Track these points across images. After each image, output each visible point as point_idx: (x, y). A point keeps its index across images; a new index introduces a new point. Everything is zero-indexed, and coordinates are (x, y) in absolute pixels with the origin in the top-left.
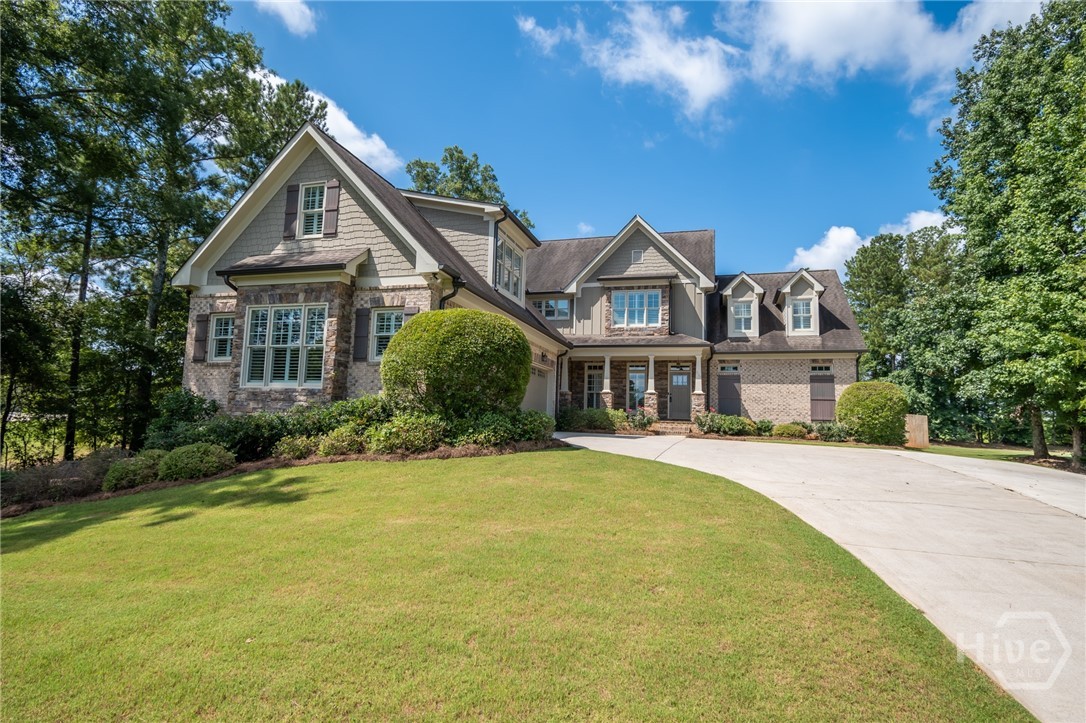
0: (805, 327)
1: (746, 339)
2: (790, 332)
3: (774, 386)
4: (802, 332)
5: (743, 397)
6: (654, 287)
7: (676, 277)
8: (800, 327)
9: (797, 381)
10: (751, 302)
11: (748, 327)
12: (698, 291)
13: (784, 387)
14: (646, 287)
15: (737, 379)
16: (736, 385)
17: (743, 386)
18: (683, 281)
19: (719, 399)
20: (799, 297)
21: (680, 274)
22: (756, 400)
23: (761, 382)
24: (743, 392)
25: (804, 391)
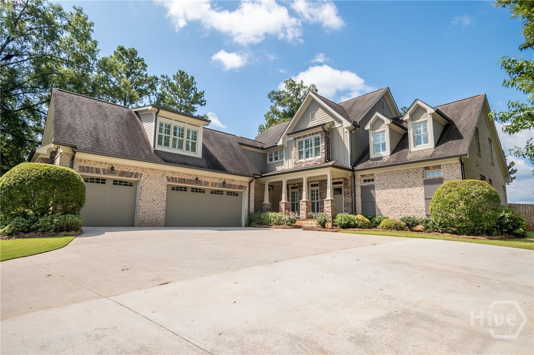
0: (424, 143)
1: (380, 158)
2: (413, 148)
3: (397, 190)
4: (422, 147)
5: (377, 200)
6: (317, 133)
7: (334, 124)
8: (421, 144)
9: (414, 185)
10: (384, 131)
11: (384, 149)
12: (346, 130)
13: (405, 191)
14: (313, 134)
15: (373, 187)
16: (372, 191)
17: (376, 192)
18: (337, 126)
19: (362, 202)
20: (418, 121)
21: (335, 122)
22: (386, 202)
23: (389, 188)
24: (377, 197)
25: (419, 191)
